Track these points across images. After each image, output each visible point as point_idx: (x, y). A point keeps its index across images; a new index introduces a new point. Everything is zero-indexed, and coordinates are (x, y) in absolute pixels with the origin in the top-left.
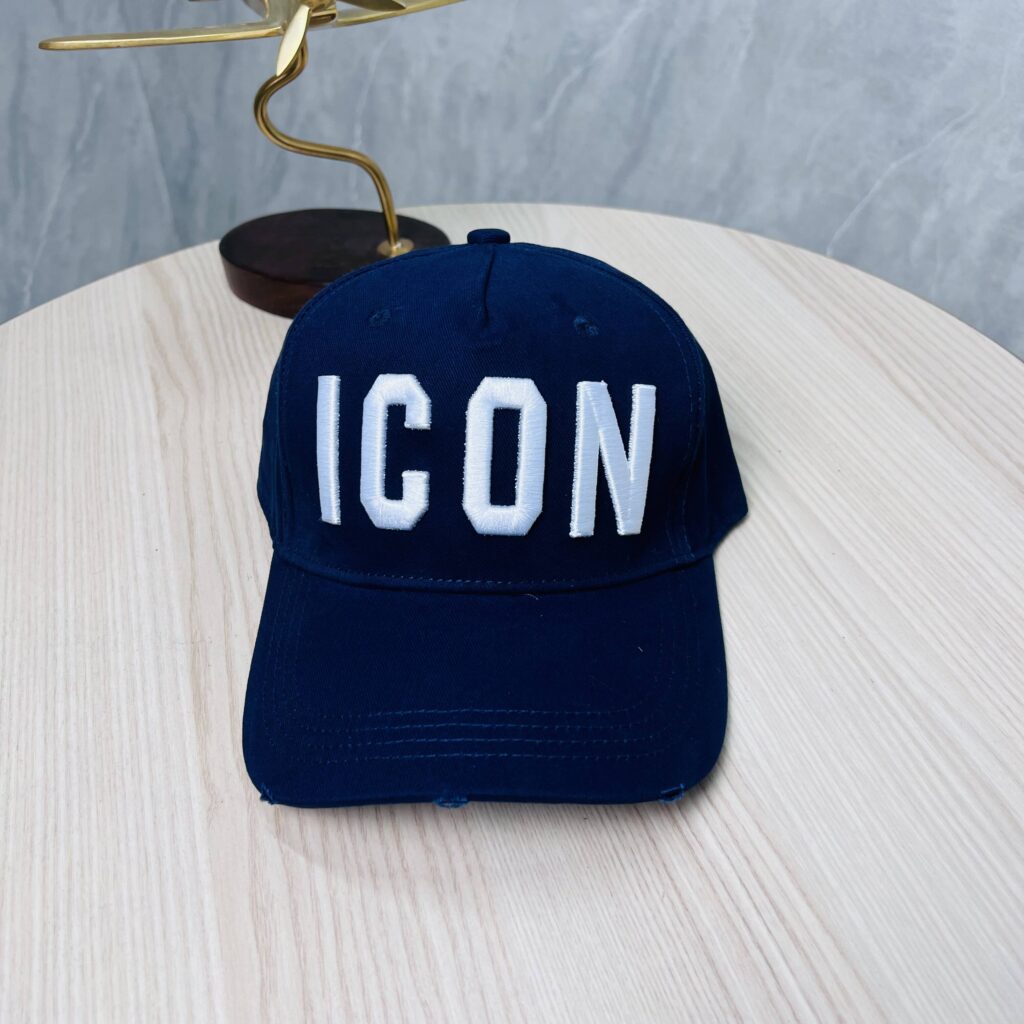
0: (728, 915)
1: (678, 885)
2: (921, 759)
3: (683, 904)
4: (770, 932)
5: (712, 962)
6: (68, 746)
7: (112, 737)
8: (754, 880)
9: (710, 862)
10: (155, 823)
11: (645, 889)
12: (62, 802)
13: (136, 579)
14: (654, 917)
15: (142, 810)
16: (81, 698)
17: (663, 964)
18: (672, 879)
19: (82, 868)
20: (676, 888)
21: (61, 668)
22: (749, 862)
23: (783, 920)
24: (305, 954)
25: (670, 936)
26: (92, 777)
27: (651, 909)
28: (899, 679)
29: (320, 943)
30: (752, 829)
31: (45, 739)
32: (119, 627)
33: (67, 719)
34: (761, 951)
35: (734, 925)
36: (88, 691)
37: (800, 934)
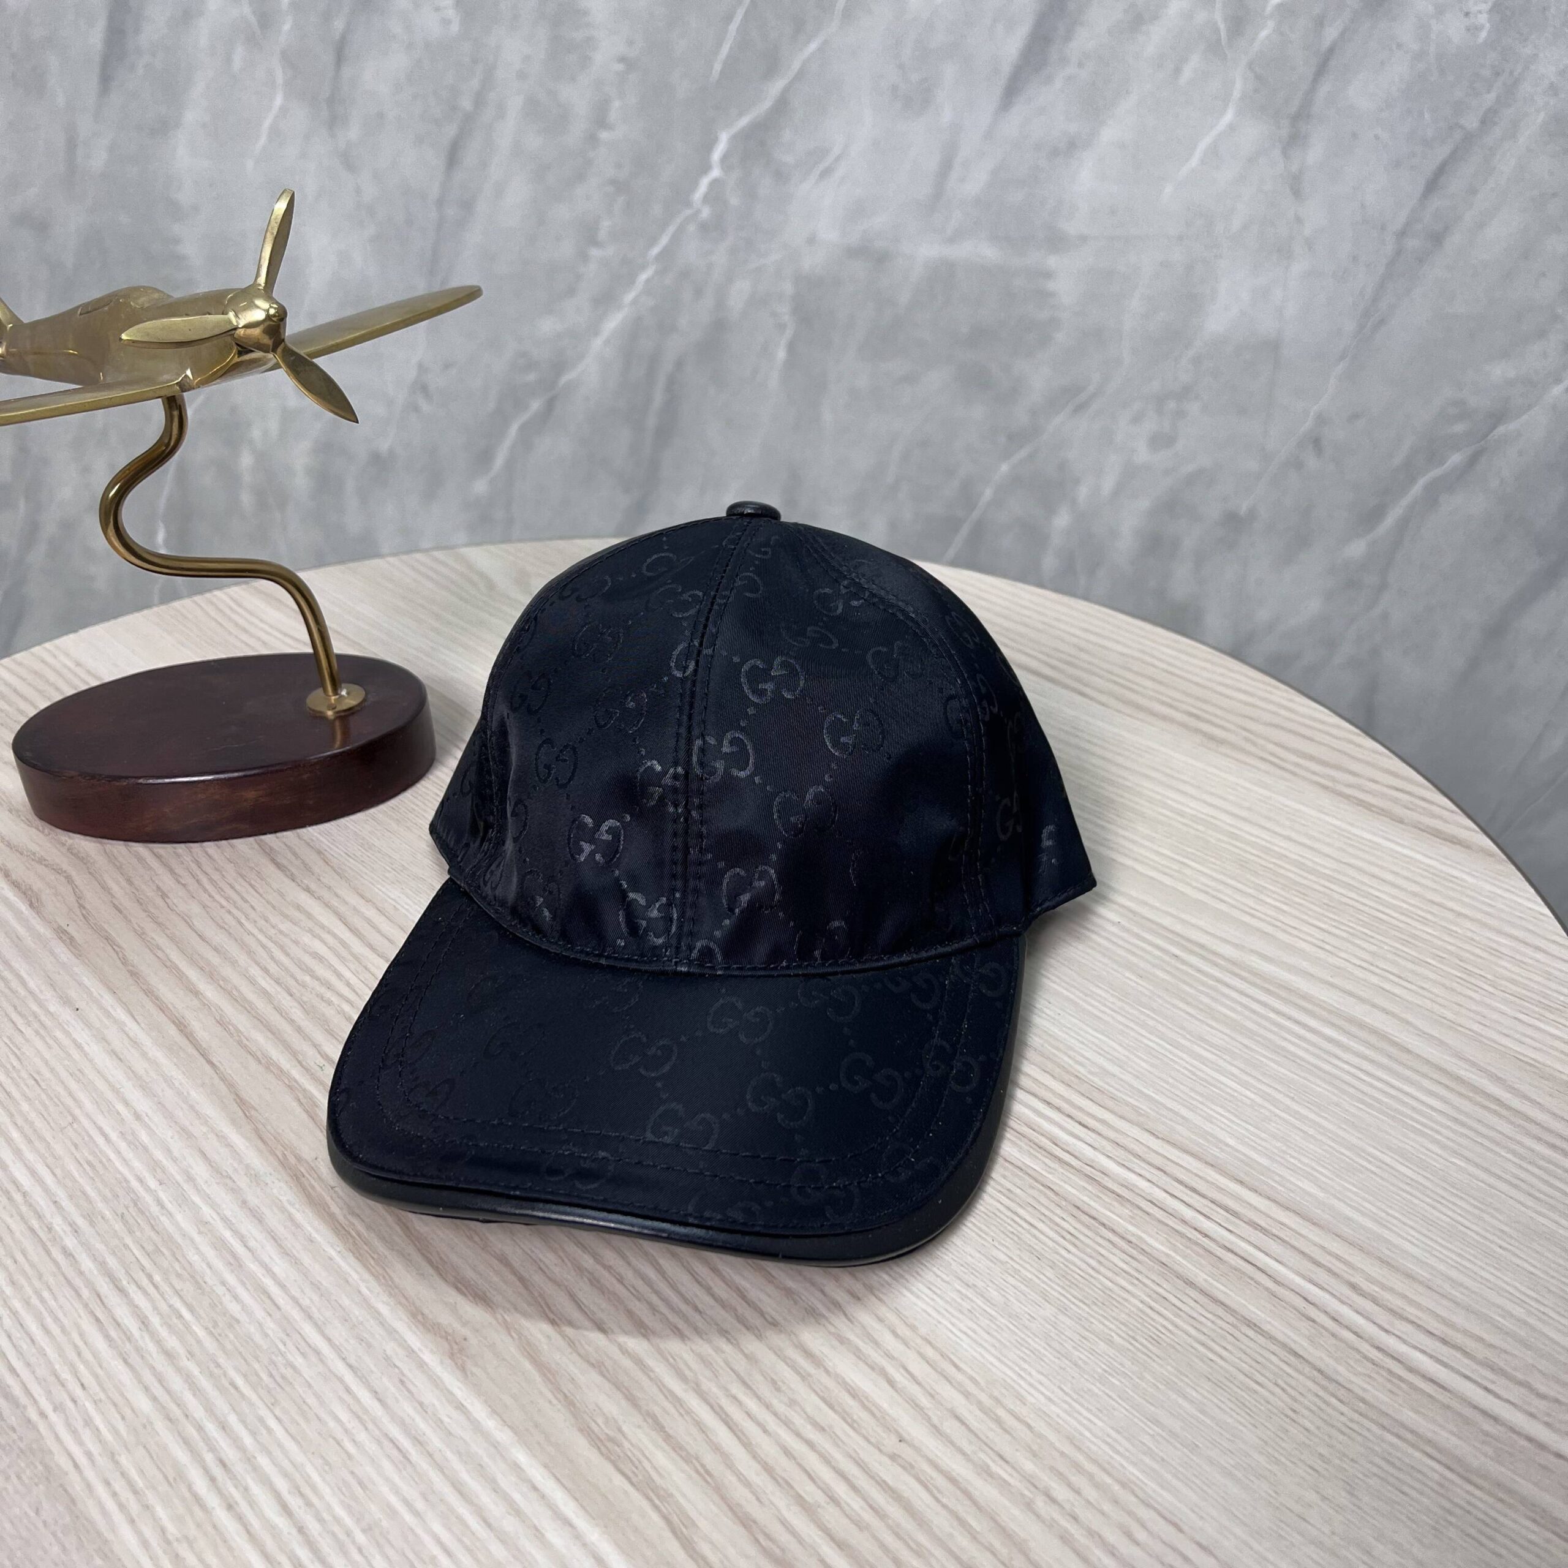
0: (1177, 1231)
1: (1105, 1222)
2: (1272, 1015)
3: (1123, 1238)
4: (1230, 1231)
5: (1191, 1284)
6: (169, 1355)
7: (238, 1321)
8: (1181, 1188)
9: (1122, 1185)
10: (379, 1400)
11: (1074, 1240)
12: (211, 1428)
13: (138, 1117)
14: (1100, 1262)
15: (348, 1390)
16: (151, 1290)
17: (1141, 1305)
18: (1094, 1218)
19: (302, 1495)
20: (1104, 1225)
21: (87, 1264)
22: (1165, 1172)
23: (1235, 1214)
24: (703, 1466)
25: (1131, 1276)
26: (240, 1382)
27: (1091, 1257)
28: (1202, 946)
29: (717, 1448)
30: (1145, 1138)
31: (125, 1361)
32: (152, 1183)
33: (145, 1323)
34: (1236, 1254)
35: (1190, 1239)
36: (157, 1278)
37: (1263, 1224)
